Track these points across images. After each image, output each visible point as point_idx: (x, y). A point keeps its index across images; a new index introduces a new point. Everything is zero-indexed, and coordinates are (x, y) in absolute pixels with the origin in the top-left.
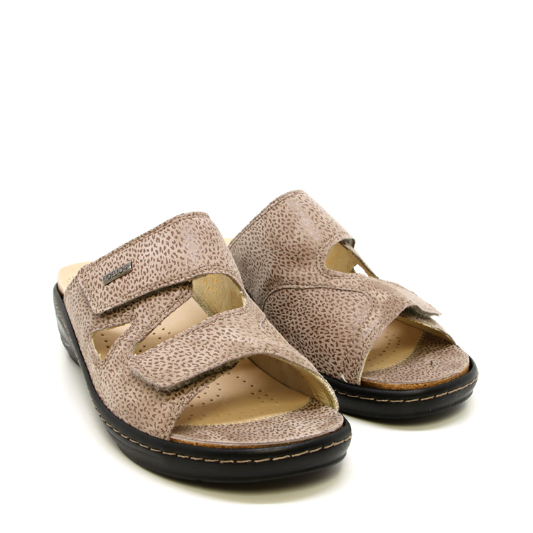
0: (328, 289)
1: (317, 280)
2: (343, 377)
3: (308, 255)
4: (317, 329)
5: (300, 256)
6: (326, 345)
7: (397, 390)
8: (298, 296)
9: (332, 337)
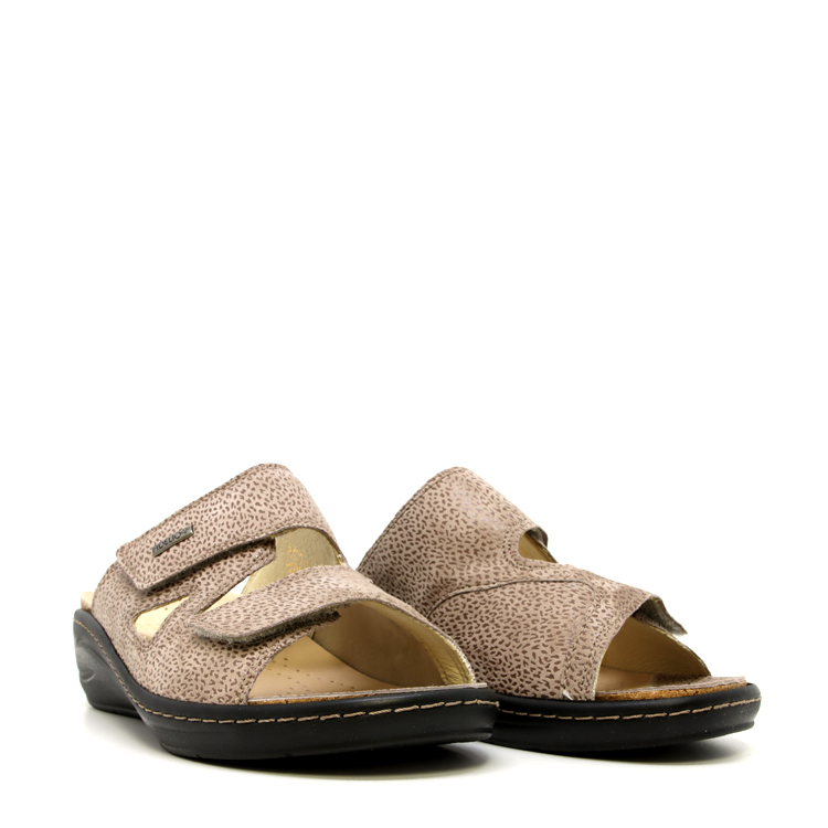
0: (529, 582)
1: (509, 573)
2: (566, 693)
3: (491, 543)
4: (517, 635)
5: (478, 546)
6: (534, 655)
7: (656, 699)
8: (480, 600)
9: (543, 641)
